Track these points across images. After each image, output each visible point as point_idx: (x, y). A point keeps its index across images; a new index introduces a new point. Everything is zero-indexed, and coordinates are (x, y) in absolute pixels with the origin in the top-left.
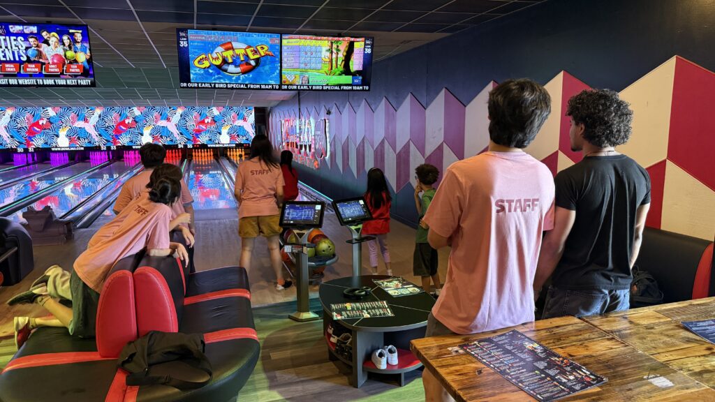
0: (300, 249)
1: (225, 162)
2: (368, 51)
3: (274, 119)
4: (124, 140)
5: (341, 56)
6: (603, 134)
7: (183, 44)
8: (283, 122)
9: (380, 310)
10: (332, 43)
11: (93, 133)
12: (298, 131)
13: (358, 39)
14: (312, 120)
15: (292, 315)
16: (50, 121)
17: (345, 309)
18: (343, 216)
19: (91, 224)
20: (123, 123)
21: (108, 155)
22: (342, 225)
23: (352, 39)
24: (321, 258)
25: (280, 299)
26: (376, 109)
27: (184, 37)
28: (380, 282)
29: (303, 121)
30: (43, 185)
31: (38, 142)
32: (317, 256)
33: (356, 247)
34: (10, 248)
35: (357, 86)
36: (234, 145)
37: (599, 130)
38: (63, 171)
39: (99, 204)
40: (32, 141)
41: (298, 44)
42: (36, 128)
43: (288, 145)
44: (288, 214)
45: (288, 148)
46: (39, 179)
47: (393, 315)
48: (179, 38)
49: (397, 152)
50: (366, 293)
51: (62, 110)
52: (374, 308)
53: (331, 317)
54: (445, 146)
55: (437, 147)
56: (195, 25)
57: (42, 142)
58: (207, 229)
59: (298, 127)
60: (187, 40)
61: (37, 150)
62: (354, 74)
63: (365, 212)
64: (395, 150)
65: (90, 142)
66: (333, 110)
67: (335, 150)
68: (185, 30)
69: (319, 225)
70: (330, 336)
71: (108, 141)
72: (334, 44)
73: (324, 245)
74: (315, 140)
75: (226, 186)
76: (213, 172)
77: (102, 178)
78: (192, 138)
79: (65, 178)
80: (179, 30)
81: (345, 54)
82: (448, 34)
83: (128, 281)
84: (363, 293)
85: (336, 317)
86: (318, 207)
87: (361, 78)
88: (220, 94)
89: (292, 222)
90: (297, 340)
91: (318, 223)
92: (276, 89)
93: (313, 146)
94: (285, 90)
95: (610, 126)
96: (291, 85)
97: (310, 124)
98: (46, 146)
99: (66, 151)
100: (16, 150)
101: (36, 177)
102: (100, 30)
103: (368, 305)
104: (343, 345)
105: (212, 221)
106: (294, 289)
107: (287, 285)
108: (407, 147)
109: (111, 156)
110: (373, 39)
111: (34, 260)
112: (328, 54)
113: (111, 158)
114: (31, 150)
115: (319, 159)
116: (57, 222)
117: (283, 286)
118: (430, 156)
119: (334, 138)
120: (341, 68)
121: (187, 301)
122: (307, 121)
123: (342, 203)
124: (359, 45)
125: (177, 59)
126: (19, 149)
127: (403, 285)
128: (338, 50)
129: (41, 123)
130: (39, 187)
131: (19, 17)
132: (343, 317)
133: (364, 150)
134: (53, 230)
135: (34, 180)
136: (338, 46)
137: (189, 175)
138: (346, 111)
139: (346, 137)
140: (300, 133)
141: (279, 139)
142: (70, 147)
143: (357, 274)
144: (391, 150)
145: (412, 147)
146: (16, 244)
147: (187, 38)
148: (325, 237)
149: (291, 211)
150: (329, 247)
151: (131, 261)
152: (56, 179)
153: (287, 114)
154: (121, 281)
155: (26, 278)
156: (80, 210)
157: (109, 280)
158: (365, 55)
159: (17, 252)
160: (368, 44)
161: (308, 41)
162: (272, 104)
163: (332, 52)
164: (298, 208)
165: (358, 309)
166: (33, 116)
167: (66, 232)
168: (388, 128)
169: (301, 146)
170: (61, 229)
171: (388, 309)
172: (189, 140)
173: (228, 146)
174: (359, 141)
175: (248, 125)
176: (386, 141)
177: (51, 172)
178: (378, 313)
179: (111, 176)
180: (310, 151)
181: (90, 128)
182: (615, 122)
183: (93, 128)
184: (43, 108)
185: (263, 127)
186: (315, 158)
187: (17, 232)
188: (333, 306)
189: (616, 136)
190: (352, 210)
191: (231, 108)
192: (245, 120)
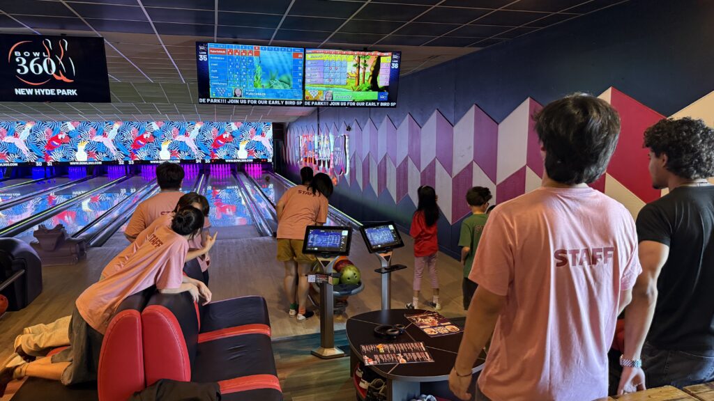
0: (324, 280)
1: (242, 177)
2: (396, 66)
3: (292, 135)
4: (142, 155)
5: (369, 71)
6: (692, 163)
7: (203, 58)
8: (301, 137)
9: (417, 354)
10: (359, 57)
11: (111, 147)
12: (316, 147)
13: (385, 54)
14: (331, 136)
15: (315, 351)
16: (69, 136)
17: (378, 352)
18: (372, 243)
19: (105, 242)
20: (141, 138)
21: (126, 169)
22: (370, 253)
23: (379, 54)
24: (346, 286)
25: (302, 331)
26: (399, 125)
27: (203, 51)
28: (413, 318)
29: (322, 137)
30: (61, 199)
31: (57, 156)
32: (342, 284)
33: (385, 277)
34: (17, 271)
35: (383, 102)
36: (252, 161)
37: (685, 158)
38: (79, 185)
39: (115, 220)
40: (51, 155)
41: (322, 58)
42: (55, 142)
43: (306, 161)
44: (313, 240)
45: (306, 164)
46: (56, 194)
47: (432, 361)
48: (198, 51)
49: (422, 171)
50: (400, 332)
51: (81, 124)
52: (409, 351)
53: (362, 363)
54: (475, 165)
55: (466, 165)
56: (215, 38)
57: (61, 156)
58: (224, 248)
59: (316, 143)
60: (207, 54)
61: (55, 163)
62: (380, 90)
63: (395, 238)
64: (419, 168)
65: (108, 157)
66: (354, 126)
67: (355, 167)
68: (205, 43)
69: (346, 253)
70: (358, 380)
71: (126, 156)
72: (361, 59)
73: (349, 272)
74: (334, 156)
75: (243, 202)
76: (230, 187)
77: (119, 193)
78: (209, 154)
79: (83, 192)
80: (198, 44)
81: (373, 69)
82: (479, 49)
83: (135, 323)
84: (397, 332)
85: (369, 362)
86: (345, 233)
87: (387, 94)
88: (239, 109)
89: (316, 249)
90: (320, 381)
91: (344, 251)
92: (299, 106)
93: (332, 162)
94: (307, 106)
95: (699, 154)
96: (315, 101)
97: (329, 140)
98: (64, 160)
99: (84, 165)
100: (35, 163)
101: (54, 191)
102: (116, 43)
103: (402, 346)
104: (375, 393)
105: (229, 241)
106: (316, 320)
107: (308, 314)
108: (432, 165)
109: (128, 170)
110: (399, 53)
111: (43, 281)
112: (355, 69)
113: (128, 172)
114: (49, 164)
115: (338, 176)
116: (69, 241)
117: (304, 315)
118: (458, 175)
119: (354, 155)
120: (368, 84)
121: (203, 338)
122: (326, 137)
123: (370, 229)
124: (386, 60)
125: (196, 73)
126: (37, 163)
127: (440, 322)
128: (365, 65)
129: (60, 137)
130: (55, 201)
131: (33, 30)
132: (376, 362)
133: (386, 167)
134: (65, 250)
135: (52, 194)
136: (365, 61)
137: (206, 191)
138: (367, 127)
139: (367, 154)
140: (319, 148)
141: (297, 155)
142: (88, 162)
143: (386, 308)
144: (415, 168)
145: (438, 166)
146: (23, 266)
147: (207, 52)
148: (350, 263)
149: (316, 236)
150: (355, 274)
151: (139, 300)
152: (74, 193)
153: (306, 130)
154: (128, 322)
155: (33, 303)
156: (97, 225)
157: (113, 321)
158: (392, 71)
159: (24, 276)
160: (396, 59)
161: (333, 55)
162: (291, 120)
163: (359, 67)
164: (323, 234)
165: (392, 352)
166: (53, 130)
167: (78, 251)
168: (412, 145)
169: (320, 161)
170: (73, 249)
171: (426, 353)
172: (206, 155)
173: (245, 161)
174: (380, 158)
175: (266, 140)
176: (409, 159)
177: (68, 187)
178: (415, 358)
179: (128, 191)
180: (329, 167)
181: (108, 142)
182: (704, 150)
183: (111, 142)
184: (63, 123)
185: (281, 142)
186: (334, 175)
187: (25, 253)
188: (363, 347)
189: (707, 165)
190: (381, 236)
191: (249, 124)
192: (263, 135)
